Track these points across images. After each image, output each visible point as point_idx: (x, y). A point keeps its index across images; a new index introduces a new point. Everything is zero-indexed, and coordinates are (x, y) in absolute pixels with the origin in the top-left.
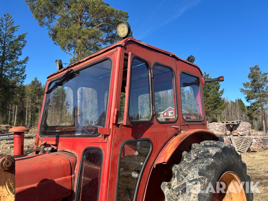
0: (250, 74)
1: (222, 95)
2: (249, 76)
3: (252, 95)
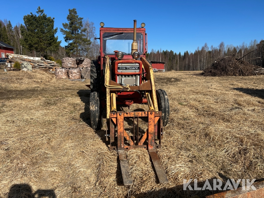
0: (68, 16)
1: (55, 34)
2: (68, 18)
3: (70, 36)
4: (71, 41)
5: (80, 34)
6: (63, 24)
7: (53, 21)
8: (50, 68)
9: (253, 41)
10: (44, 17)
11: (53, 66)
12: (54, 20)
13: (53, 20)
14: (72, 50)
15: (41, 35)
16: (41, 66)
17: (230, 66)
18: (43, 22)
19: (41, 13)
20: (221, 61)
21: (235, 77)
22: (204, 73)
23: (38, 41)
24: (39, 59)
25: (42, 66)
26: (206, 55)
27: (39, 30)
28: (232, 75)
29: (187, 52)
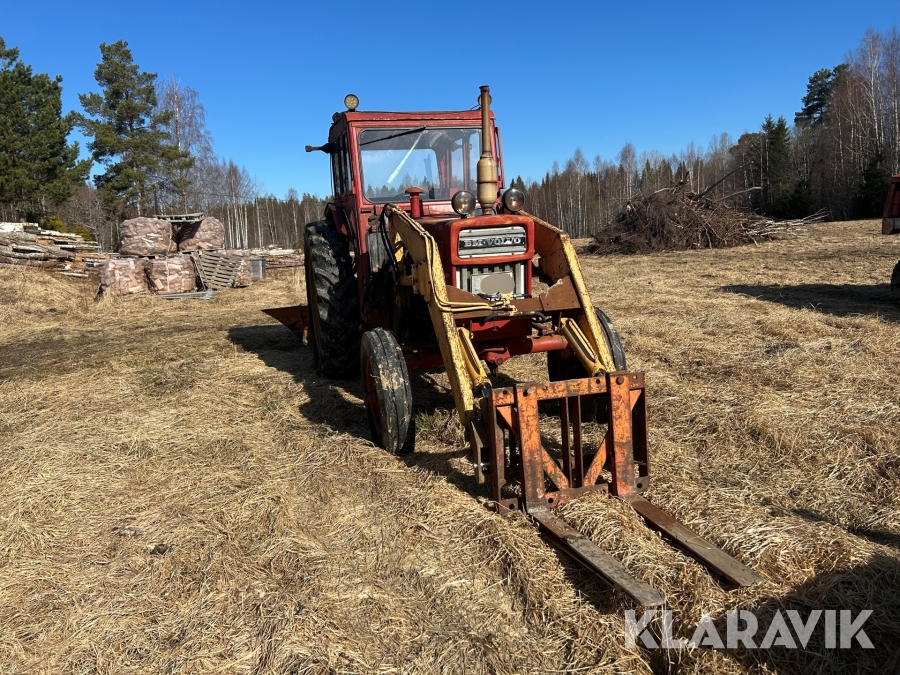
0: (101, 67)
1: (69, 133)
2: (99, 75)
3: (112, 138)
4: (116, 160)
5: (150, 130)
6: (81, 98)
7: (56, 88)
8: (62, 260)
9: (719, 139)
10: (23, 76)
11: (73, 250)
12: (59, 84)
13: (55, 84)
14: (124, 188)
15: (15, 140)
16: (28, 255)
17: (674, 219)
18: (17, 93)
19: (8, 60)
20: (645, 203)
21: (692, 252)
22: (598, 245)
23: (6, 163)
24: (18, 230)
25: (33, 254)
26: (582, 188)
27: (8, 124)
28: (684, 248)
29: (519, 179)
